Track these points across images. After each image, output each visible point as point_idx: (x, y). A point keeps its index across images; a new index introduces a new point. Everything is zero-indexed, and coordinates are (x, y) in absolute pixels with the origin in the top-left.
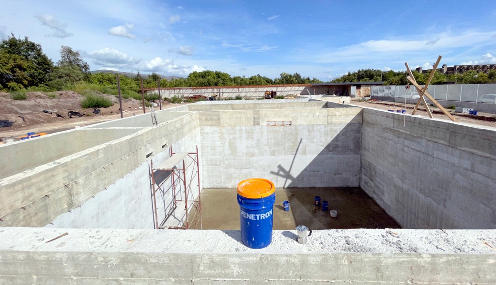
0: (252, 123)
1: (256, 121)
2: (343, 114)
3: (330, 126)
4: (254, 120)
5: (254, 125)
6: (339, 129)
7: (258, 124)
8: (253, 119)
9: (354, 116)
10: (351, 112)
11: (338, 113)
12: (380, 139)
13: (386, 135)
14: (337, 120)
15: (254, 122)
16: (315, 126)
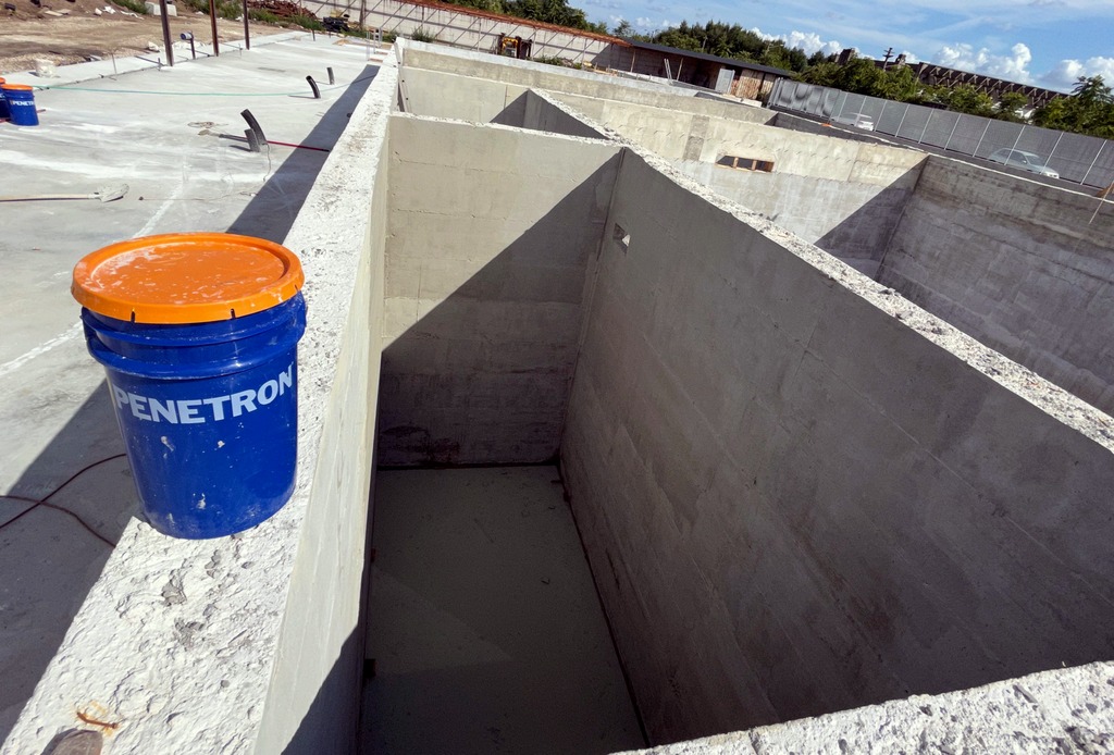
0: (680, 153)
1: (692, 147)
2: (886, 162)
3: (850, 186)
4: (689, 143)
5: (685, 157)
6: (865, 197)
7: (695, 157)
8: (686, 139)
9: (904, 172)
10: (903, 160)
11: (877, 159)
12: (969, 236)
13: (996, 230)
14: (869, 176)
15: (687, 149)
16: (821, 183)
